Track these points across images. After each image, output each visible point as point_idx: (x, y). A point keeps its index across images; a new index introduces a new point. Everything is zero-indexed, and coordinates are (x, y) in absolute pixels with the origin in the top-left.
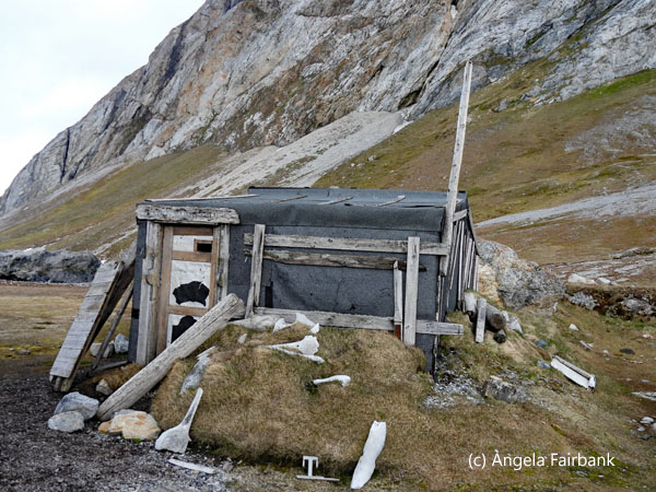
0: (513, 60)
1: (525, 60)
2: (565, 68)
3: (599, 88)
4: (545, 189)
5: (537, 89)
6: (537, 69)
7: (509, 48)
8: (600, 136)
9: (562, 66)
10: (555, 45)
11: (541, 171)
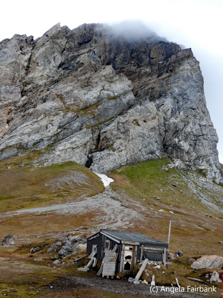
0: (28, 149)
1: (32, 150)
2: (46, 156)
3: (56, 165)
4: (38, 199)
5: (36, 161)
6: (36, 154)
7: (27, 144)
8: (57, 182)
9: (45, 155)
10: (43, 147)
11: (36, 192)
